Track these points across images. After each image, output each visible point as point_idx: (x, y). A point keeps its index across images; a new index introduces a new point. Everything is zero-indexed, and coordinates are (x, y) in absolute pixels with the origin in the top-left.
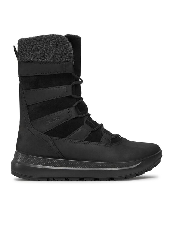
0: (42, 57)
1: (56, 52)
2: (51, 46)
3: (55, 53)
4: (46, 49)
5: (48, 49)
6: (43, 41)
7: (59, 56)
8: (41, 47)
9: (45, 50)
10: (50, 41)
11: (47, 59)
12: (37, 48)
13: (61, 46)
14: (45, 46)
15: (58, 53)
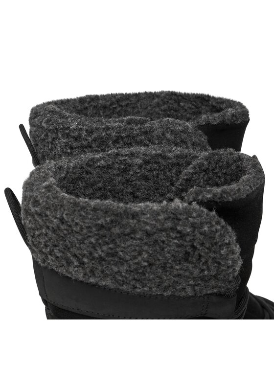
0: (134, 279)
1: (181, 272)
2: (168, 255)
3: (179, 275)
4: (148, 262)
5: (158, 263)
6: (140, 239)
7: (191, 282)
8: (133, 253)
9: (146, 264)
10: (163, 242)
11: (151, 288)
12: (114, 255)
13: (200, 256)
14: (145, 256)
15: (187, 274)
